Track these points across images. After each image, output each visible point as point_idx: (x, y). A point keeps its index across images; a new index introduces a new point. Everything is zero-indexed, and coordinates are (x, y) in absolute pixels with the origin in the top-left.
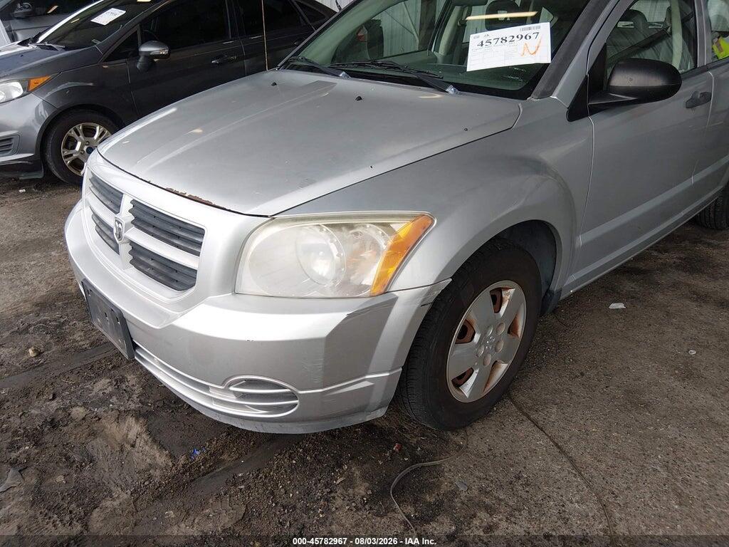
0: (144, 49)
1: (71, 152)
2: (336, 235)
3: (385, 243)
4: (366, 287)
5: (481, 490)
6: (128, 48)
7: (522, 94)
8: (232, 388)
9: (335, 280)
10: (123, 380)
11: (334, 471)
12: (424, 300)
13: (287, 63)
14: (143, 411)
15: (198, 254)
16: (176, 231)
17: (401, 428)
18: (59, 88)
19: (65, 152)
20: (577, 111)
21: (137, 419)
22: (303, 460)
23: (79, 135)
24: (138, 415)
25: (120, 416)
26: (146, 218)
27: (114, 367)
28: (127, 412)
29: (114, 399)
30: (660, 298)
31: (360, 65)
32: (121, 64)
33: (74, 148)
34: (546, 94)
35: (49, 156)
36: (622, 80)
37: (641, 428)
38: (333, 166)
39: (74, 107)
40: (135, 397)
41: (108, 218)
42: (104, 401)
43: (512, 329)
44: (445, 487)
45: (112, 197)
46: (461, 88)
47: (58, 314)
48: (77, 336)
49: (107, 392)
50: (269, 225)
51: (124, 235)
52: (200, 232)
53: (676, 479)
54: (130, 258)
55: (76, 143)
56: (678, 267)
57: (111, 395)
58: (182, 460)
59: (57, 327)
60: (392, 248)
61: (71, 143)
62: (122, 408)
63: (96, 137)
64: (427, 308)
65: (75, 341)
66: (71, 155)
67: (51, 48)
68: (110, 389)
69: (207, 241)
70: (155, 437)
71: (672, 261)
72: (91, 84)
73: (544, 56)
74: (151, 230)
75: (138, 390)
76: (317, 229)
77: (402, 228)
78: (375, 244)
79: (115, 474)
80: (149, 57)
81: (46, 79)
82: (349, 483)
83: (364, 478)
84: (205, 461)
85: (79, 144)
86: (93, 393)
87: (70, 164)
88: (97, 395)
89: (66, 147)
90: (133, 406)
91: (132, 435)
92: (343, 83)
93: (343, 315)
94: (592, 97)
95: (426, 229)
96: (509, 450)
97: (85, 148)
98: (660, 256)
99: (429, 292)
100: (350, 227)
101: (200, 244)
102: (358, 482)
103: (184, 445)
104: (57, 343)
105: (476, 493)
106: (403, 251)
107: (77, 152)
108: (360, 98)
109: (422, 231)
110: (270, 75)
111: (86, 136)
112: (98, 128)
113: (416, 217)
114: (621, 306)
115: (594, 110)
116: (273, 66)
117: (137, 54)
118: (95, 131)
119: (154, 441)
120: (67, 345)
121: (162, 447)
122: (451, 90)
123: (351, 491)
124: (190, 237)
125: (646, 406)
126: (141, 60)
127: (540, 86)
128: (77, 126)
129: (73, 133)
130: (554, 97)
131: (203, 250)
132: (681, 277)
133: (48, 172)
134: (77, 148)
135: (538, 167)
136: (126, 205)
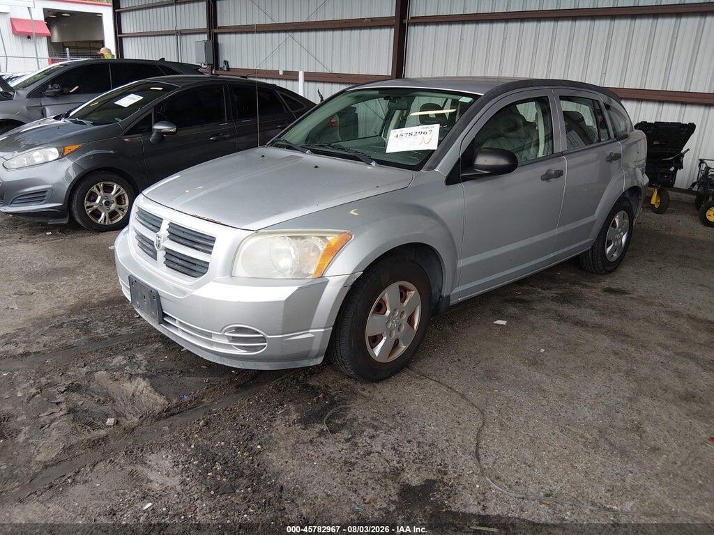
0: (157, 127)
1: (92, 204)
2: (294, 242)
3: (322, 248)
4: (311, 274)
5: (372, 418)
6: (144, 126)
7: (417, 168)
8: (226, 334)
9: (292, 269)
10: (134, 357)
11: (277, 408)
12: (345, 284)
13: (273, 142)
14: (149, 374)
15: (210, 253)
16: (198, 240)
17: (326, 386)
18: (88, 154)
19: (87, 204)
20: (453, 179)
21: (144, 379)
22: (258, 402)
23: (100, 191)
24: (144, 377)
25: (131, 377)
26: (178, 233)
27: (127, 349)
28: (137, 375)
29: (128, 368)
30: (532, 318)
31: (320, 146)
32: (138, 138)
33: (95, 200)
34: (432, 168)
35: (74, 206)
36: (482, 160)
37: (489, 390)
38: (295, 203)
39: (96, 170)
40: (142, 367)
41: (151, 235)
42: (120, 368)
43: (410, 320)
44: (350, 416)
45: (153, 222)
46: (380, 162)
47: (84, 317)
48: (99, 331)
49: (123, 363)
50: (253, 236)
51: (162, 244)
52: (213, 240)
53: (503, 418)
54: (164, 259)
55: (97, 197)
56: (554, 299)
57: (125, 365)
58: (175, 401)
59: (84, 325)
60: (326, 250)
61: (93, 197)
62: (133, 373)
63: (113, 193)
64: (348, 289)
65: (97, 333)
66: (92, 206)
67: (81, 123)
68: (125, 362)
69: (216, 245)
70: (156, 388)
71: (550, 295)
72: (112, 152)
73: (433, 145)
74: (181, 240)
75: (145, 363)
76: (283, 238)
77: (332, 239)
78: (316, 247)
79: (129, 408)
80: (160, 133)
81: (77, 146)
82: (287, 413)
83: (297, 411)
84: (190, 402)
85: (99, 198)
86: (113, 364)
87: (91, 213)
88: (115, 365)
89: (89, 200)
90: (141, 372)
91: (140, 387)
92: (309, 158)
93: (295, 288)
94: (464, 170)
95: (347, 240)
96: (396, 399)
97: (103, 202)
98: (543, 291)
99: (348, 279)
100: (303, 238)
101: (212, 247)
102: (293, 412)
103: (176, 393)
104: (85, 334)
105: (369, 420)
106: (333, 253)
107: (97, 204)
108: (316, 167)
109: (344, 242)
110: (260, 150)
111: (105, 192)
112: (115, 186)
113: (341, 233)
114: (504, 323)
115: (465, 179)
116: (263, 144)
117: (150, 130)
118: (113, 189)
119: (156, 391)
120: (92, 335)
121: (162, 394)
122: (373, 164)
123: (287, 417)
124: (205, 243)
125: (498, 379)
126: (153, 135)
127: (428, 164)
128: (98, 184)
129: (94, 189)
130: (437, 170)
131: (214, 251)
132: (554, 306)
133: (72, 218)
134: (98, 201)
135: (429, 213)
136: (165, 226)
